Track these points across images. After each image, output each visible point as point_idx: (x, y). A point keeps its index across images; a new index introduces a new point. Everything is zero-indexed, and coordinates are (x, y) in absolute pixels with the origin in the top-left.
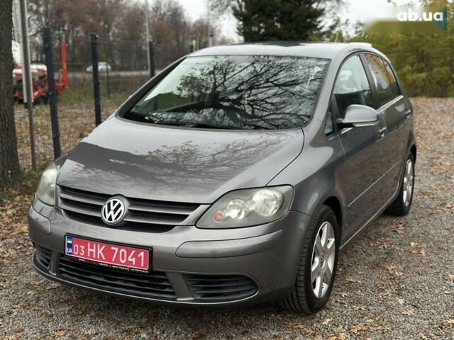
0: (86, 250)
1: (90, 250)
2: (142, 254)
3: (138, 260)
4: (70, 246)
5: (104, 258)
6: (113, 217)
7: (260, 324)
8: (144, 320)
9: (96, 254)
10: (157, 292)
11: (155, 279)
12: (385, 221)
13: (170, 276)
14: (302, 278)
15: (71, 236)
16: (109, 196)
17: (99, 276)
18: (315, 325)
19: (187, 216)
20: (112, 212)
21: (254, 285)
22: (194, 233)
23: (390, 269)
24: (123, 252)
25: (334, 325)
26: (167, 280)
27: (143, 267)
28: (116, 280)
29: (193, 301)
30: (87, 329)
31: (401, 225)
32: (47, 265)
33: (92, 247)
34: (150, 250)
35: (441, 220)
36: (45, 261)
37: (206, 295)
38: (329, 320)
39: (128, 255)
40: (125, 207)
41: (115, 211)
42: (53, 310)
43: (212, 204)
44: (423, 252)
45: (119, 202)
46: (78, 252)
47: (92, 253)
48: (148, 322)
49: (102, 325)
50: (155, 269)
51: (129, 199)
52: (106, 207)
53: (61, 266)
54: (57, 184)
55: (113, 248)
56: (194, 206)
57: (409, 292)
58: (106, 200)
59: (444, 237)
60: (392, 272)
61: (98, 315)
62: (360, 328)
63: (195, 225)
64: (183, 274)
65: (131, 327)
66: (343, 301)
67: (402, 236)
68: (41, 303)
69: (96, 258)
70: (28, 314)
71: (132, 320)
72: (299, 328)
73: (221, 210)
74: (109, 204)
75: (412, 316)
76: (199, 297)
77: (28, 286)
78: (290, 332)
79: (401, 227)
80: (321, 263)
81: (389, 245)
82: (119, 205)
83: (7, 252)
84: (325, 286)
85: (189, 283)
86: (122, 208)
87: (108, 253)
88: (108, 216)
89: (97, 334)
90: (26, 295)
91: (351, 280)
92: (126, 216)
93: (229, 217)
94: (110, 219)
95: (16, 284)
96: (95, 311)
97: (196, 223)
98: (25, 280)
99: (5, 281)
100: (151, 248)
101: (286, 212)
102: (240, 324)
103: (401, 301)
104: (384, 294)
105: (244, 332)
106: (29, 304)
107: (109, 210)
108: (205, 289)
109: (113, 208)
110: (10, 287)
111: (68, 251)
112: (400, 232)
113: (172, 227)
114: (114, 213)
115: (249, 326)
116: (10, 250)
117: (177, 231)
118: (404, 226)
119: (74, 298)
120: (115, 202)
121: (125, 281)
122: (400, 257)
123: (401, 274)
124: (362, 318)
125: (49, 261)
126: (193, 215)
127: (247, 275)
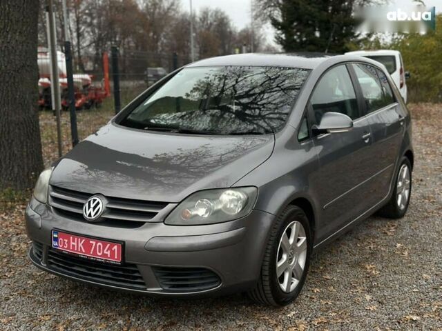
0: (69, 243)
1: (72, 243)
2: (116, 247)
3: (113, 253)
4: (56, 239)
5: (84, 251)
6: (93, 214)
7: (230, 315)
8: (124, 308)
9: (77, 247)
10: (131, 282)
11: (128, 271)
12: (378, 223)
13: (141, 268)
14: (266, 273)
15: (57, 231)
16: (91, 195)
17: (81, 267)
18: (280, 316)
19: (157, 213)
20: (91, 209)
21: (217, 278)
22: (162, 229)
23: (368, 268)
24: (100, 246)
25: (298, 317)
26: (138, 272)
27: (117, 259)
28: (95, 271)
29: (161, 291)
30: (71, 315)
31: (392, 228)
32: (40, 257)
33: (74, 241)
34: (122, 244)
35: (434, 223)
36: (39, 253)
37: (174, 286)
38: (294, 312)
39: (104, 249)
40: (103, 204)
41: (94, 208)
42: (45, 297)
43: (180, 203)
44: (406, 253)
45: (98, 200)
46: (62, 245)
47: (73, 246)
48: (127, 310)
49: (85, 312)
50: (127, 261)
51: (108, 198)
52: (87, 204)
53: (51, 258)
54: (49, 184)
55: (91, 242)
56: (163, 204)
57: (379, 289)
58: (87, 199)
59: (433, 239)
60: (369, 271)
61: (85, 303)
62: (320, 321)
63: (163, 222)
64: (152, 267)
65: (110, 314)
66: (313, 297)
67: (391, 237)
68: (37, 291)
69: (77, 251)
70: (23, 301)
71: (113, 308)
72: (265, 319)
73: (188, 208)
74: (90, 202)
75: (374, 311)
76: (166, 288)
77: (30, 276)
78: (255, 323)
79: (393, 229)
80: (290, 260)
81: (375, 246)
82: (98, 203)
83: (19, 245)
84: (296, 282)
85: (157, 274)
86: (100, 205)
87: (87, 246)
88: (88, 213)
89: (79, 319)
90: (26, 284)
91: (328, 277)
92: (103, 213)
93: (197, 215)
94: (90, 215)
95: (20, 274)
96: (82, 300)
97: (164, 220)
98: (29, 271)
99: (11, 271)
100: (124, 242)
101: (249, 211)
102: (211, 314)
103: (368, 297)
104: (355, 290)
105: (212, 322)
106: (26, 292)
107: (89, 207)
108: (172, 280)
109: (92, 206)
110: (14, 276)
111: (54, 244)
112: (389, 234)
113: (143, 223)
114: (94, 210)
115: (219, 316)
116: (21, 244)
117: (147, 227)
118: (396, 228)
119: (67, 288)
120: (94, 200)
121: (104, 272)
122: (382, 257)
123: (378, 272)
124: (327, 311)
125: (41, 253)
126: (161, 212)
127: (209, 268)
